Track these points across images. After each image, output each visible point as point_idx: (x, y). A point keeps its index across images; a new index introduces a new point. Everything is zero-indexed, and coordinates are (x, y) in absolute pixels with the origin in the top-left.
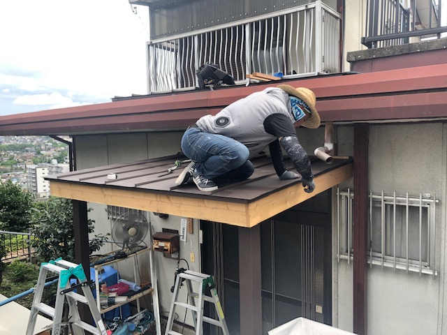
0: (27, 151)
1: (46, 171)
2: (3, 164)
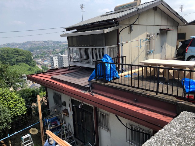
0: (50, 49)
1: (57, 58)
2: (41, 55)
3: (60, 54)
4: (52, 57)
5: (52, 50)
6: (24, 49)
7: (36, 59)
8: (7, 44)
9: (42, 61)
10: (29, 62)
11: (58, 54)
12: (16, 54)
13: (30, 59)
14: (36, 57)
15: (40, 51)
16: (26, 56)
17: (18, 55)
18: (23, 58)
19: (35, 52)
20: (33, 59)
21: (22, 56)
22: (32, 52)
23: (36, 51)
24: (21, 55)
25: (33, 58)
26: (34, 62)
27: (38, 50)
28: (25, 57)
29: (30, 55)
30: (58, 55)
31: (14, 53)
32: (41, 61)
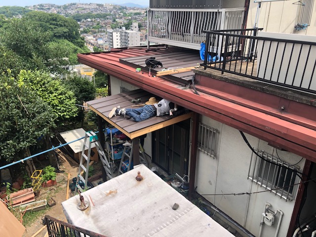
0: (108, 19)
1: (119, 34)
2: (93, 28)
3: (124, 28)
4: (112, 33)
5: (111, 21)
6: (67, 16)
7: (85, 34)
8: (39, 5)
9: (95, 39)
10: (75, 38)
11: (121, 28)
12: (54, 24)
13: (76, 34)
14: (85, 32)
15: (92, 21)
16: (69, 27)
17: (57, 25)
18: (65, 31)
19: (83, 22)
20: (80, 35)
21: (63, 28)
22: (79, 23)
23: (85, 21)
24: (61, 26)
25: (80, 32)
26: (82, 39)
27: (89, 20)
28: (67, 30)
29: (76, 26)
30: (120, 30)
31: (51, 22)
32: (93, 38)
